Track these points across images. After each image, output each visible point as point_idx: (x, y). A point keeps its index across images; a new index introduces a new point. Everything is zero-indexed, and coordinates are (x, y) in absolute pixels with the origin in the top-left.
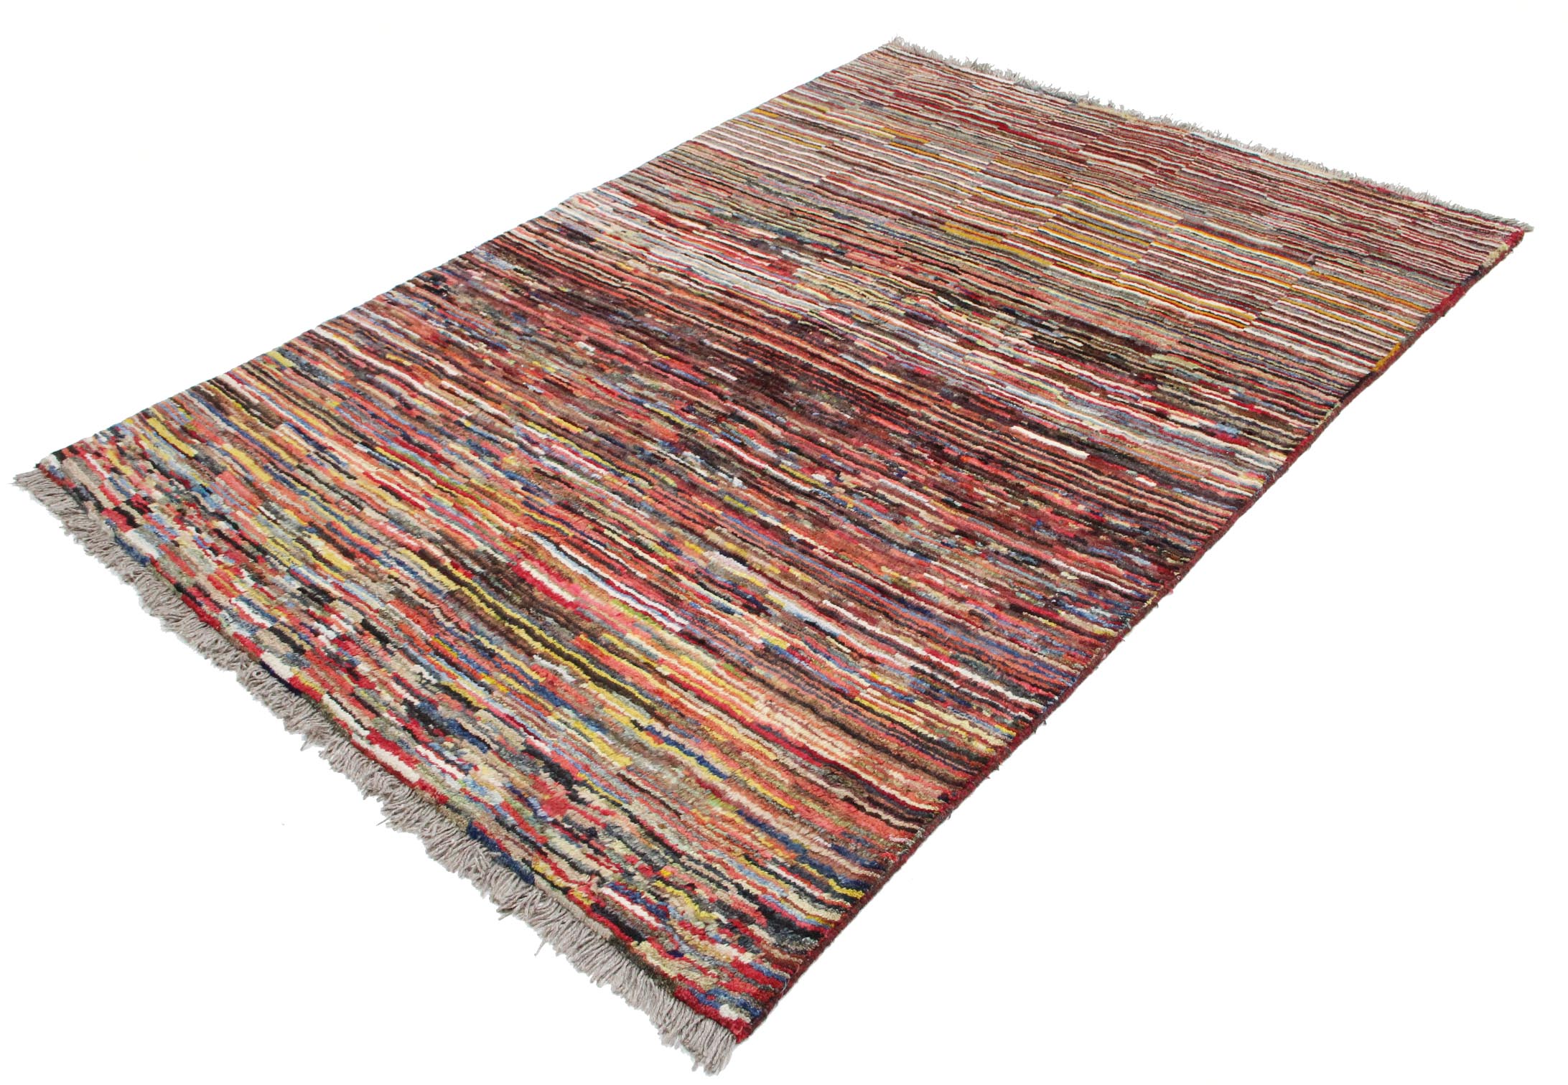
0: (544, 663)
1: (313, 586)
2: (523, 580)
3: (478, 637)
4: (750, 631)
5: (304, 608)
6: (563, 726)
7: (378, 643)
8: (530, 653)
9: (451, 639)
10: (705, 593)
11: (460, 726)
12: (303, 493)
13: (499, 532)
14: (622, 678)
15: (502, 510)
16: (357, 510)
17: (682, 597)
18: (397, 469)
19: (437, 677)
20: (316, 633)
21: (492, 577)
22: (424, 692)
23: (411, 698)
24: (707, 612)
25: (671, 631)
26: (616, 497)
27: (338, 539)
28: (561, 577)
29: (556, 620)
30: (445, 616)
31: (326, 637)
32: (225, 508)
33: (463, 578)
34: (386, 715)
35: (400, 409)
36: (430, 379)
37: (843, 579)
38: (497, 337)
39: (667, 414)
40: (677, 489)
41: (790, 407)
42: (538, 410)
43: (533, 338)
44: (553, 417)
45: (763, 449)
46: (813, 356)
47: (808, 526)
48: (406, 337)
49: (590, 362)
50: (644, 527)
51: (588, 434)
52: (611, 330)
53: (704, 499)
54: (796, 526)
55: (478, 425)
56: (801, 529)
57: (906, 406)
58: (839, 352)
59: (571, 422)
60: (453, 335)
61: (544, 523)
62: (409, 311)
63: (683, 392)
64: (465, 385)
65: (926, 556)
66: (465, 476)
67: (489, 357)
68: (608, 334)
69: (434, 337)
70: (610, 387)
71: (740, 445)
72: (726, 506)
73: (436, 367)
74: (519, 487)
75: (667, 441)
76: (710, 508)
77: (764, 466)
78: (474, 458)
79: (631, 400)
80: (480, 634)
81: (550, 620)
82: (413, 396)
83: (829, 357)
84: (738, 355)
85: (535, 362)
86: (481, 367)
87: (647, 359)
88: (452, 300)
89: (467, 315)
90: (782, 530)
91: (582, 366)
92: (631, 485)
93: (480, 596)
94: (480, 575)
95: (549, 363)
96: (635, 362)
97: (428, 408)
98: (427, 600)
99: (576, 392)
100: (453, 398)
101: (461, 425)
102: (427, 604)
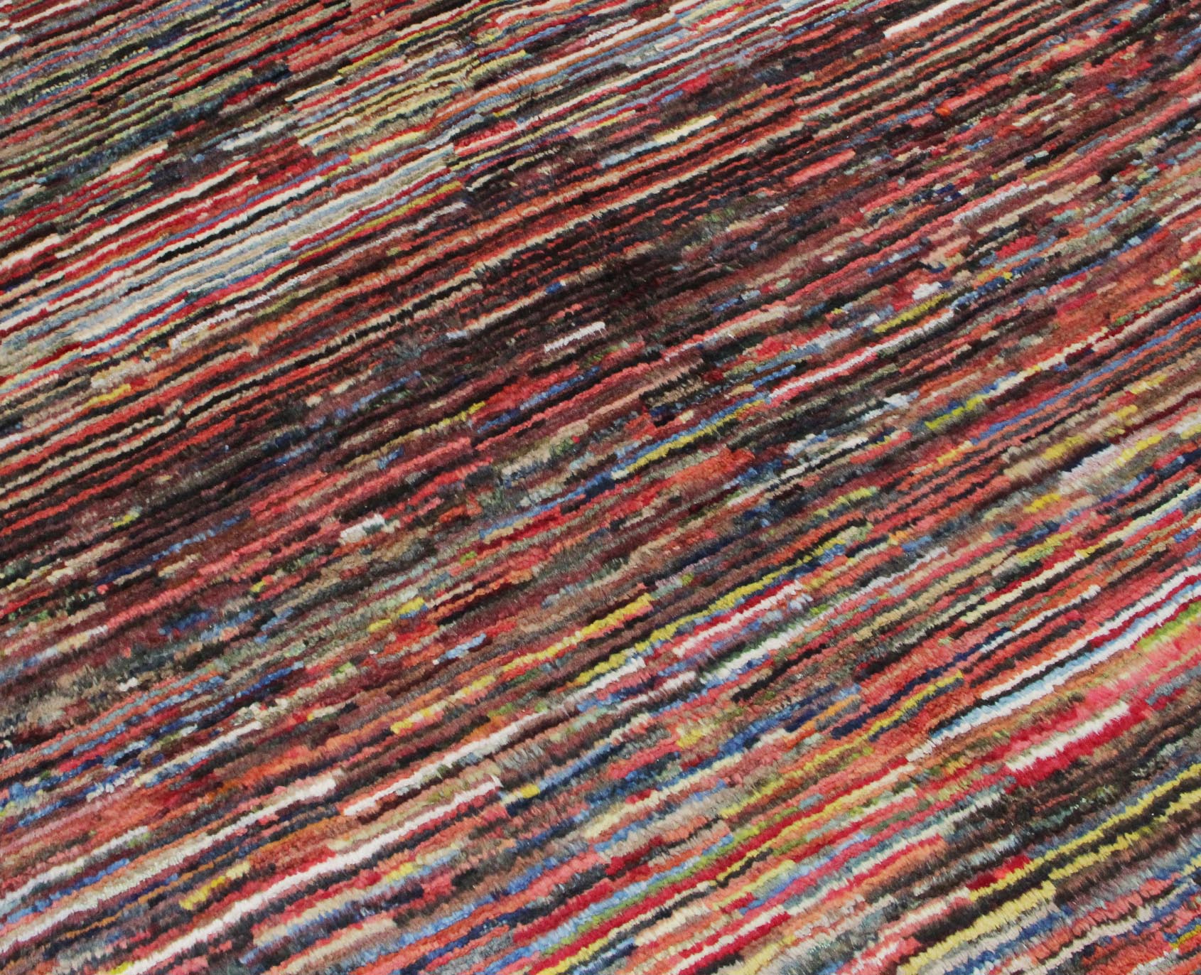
2: (1056, 775)
3: (1188, 870)
10: (1157, 514)
13: (910, 792)
15: (844, 775)
17: (1160, 547)
21: (1037, 823)
26: (875, 584)
28: (1064, 713)
29: (1174, 739)
30: (1123, 917)
33: (1019, 874)
35: (412, 914)
36: (324, 836)
37: (1171, 336)
38: (236, 677)
39: (661, 450)
40: (887, 489)
41: (724, 274)
42: (541, 656)
43: (282, 611)
44: (580, 635)
45: (824, 341)
46: (586, 200)
47: (1037, 341)
48: (133, 853)
49: (422, 533)
50: (973, 560)
51: (663, 588)
52: (330, 472)
53: (926, 456)
54: (1033, 357)
55: (540, 773)
56: (1044, 352)
57: (784, 132)
58: (588, 165)
59: (611, 610)
60: (180, 759)
61: (912, 714)
62: (29, 827)
63: (603, 410)
64: (383, 773)
65: (1146, 226)
66: (708, 826)
67: (307, 706)
68: (343, 480)
69: (165, 797)
70: (527, 519)
71: (803, 368)
72: (956, 431)
73: (285, 814)
74: (781, 734)
75: (742, 470)
76: (952, 454)
77: (869, 352)
78: (655, 799)
79: (591, 494)
80: (1182, 862)
81: (1169, 750)
82: (374, 880)
83: (599, 182)
84: (526, 302)
85: (374, 627)
86: (332, 728)
87: (465, 441)
88: (37, 737)
89: (113, 718)
90: (1038, 376)
91: (429, 549)
92: (851, 553)
93: (1082, 851)
94: (1025, 843)
95: (390, 603)
96: (463, 460)
97: (434, 857)
98: (1068, 944)
99: (514, 578)
100: (419, 802)
101: (525, 804)
102: (1078, 946)
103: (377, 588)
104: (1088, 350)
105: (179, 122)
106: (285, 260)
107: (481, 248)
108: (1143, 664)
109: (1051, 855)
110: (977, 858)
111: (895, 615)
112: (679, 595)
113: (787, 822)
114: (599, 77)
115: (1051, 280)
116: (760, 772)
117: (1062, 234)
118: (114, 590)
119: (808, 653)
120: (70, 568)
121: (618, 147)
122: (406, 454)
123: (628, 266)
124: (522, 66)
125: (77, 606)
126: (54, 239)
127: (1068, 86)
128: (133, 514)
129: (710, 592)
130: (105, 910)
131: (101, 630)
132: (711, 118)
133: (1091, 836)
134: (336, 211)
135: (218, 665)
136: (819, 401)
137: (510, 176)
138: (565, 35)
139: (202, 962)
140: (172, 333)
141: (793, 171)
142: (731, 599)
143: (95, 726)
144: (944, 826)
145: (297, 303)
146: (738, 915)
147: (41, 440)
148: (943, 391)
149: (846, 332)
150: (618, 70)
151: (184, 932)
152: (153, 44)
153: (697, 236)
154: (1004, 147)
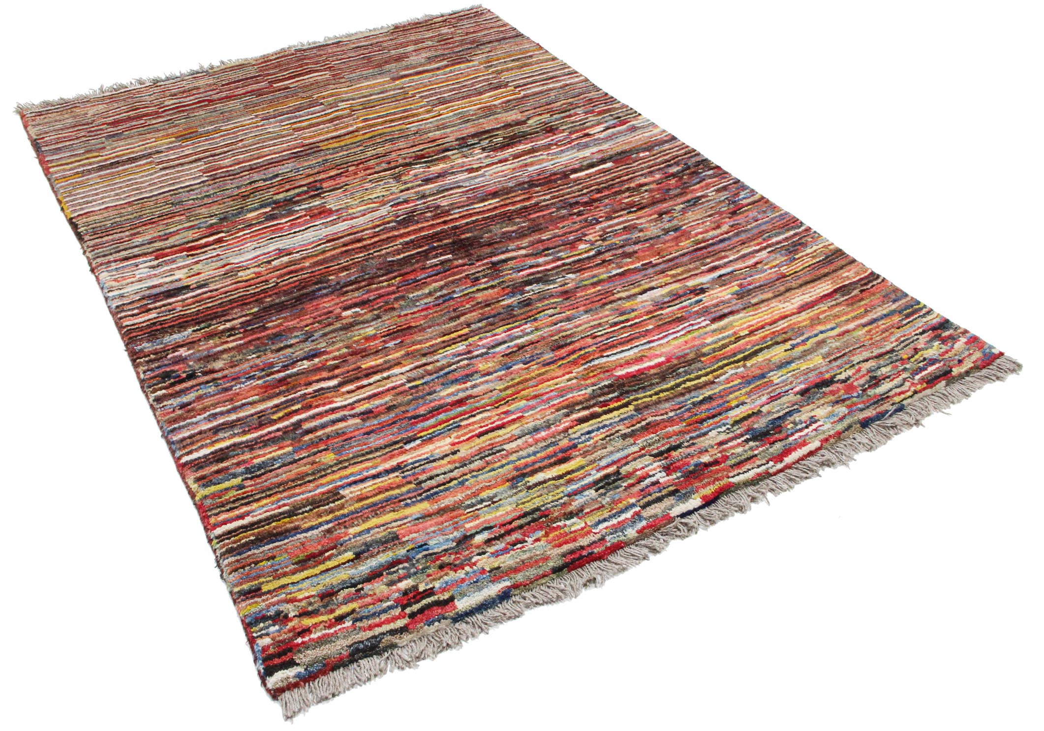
0: (723, 378)
1: (596, 483)
2: (634, 376)
3: (689, 402)
4: (718, 297)
5: (621, 489)
6: (784, 377)
7: (680, 450)
8: (713, 383)
9: (686, 415)
10: (678, 306)
11: (775, 419)
12: (462, 483)
13: (574, 381)
14: (746, 350)
15: (547, 376)
16: (504, 452)
17: (679, 315)
18: (459, 426)
19: (724, 425)
20: (657, 482)
22: (738, 432)
23: (743, 439)
24: (696, 309)
25: (707, 325)
26: (560, 324)
27: (537, 466)
28: (639, 359)
29: (685, 367)
30: (662, 415)
31: (662, 477)
32: (457, 534)
33: (619, 403)
34: (756, 452)
35: (368, 418)
36: (333, 397)
37: (686, 259)
38: (297, 353)
39: (474, 289)
40: (566, 299)
41: (501, 242)
42: (423, 346)
43: (317, 335)
44: (439, 340)
45: (541, 260)
46: (445, 222)
47: (629, 260)
48: (251, 404)
49: (376, 312)
50: (601, 318)
51: (473, 327)
52: (338, 297)
53: (582, 291)
54: (627, 264)
55: (423, 378)
56: (632, 263)
57: (527, 204)
58: (447, 213)
59: (453, 333)
60: (273, 376)
61: (575, 359)
62: (207, 398)
63: (450, 279)
64: (358, 379)
65: (676, 229)
66: (491, 391)
67: (327, 361)
68: (343, 299)
69: (266, 387)
70: (420, 308)
71: (531, 267)
72: (594, 285)
73: (315, 391)
74: (521, 366)
75: (507, 294)
76: (593, 290)
77: (559, 263)
78: (469, 384)
79: (444, 302)
80: (686, 401)
81: (681, 370)
82: (353, 409)
83: (451, 217)
84: (420, 250)
85: (356, 338)
86: (337, 367)
87: (394, 288)
88: (213, 371)
89: (246, 366)
90: (629, 269)
91: (379, 317)
92: (551, 316)
93: (645, 397)
94: (621, 394)
95: (362, 332)
96: (394, 293)
97: (377, 402)
98: (639, 423)
99: (413, 324)
100: (372, 387)
101: (417, 386)
102: (644, 423)
103: (356, 328)
104: (651, 262)
105: (275, 202)
106: (320, 240)
107: (401, 236)
108: (671, 347)
109: (632, 398)
110: (602, 399)
111: (569, 333)
112: (480, 328)
113: (523, 390)
114: (451, 189)
115: (635, 243)
116: (513, 376)
117: (641, 230)
118: (246, 331)
119: (533, 343)
120: (228, 325)
121: (459, 208)
122: (368, 292)
123: (461, 240)
124: (420, 185)
125: (229, 336)
126: (223, 235)
127: (646, 191)
128: (256, 309)
129: (493, 327)
130: (239, 420)
131: (242, 342)
132: (497, 200)
133: (648, 393)
134: (342, 226)
135: (290, 350)
136: (539, 275)
137: (414, 216)
138: (438, 177)
139: (280, 433)
140: (273, 260)
141: (530, 214)
142: (501, 329)
143: (237, 369)
144: (589, 390)
145: (324, 252)
146: (503, 416)
147: (216, 290)
148: (590, 274)
149: (551, 258)
150: (459, 187)
151: (272, 425)
152: (265, 180)
153: (490, 231)
154: (619, 208)
